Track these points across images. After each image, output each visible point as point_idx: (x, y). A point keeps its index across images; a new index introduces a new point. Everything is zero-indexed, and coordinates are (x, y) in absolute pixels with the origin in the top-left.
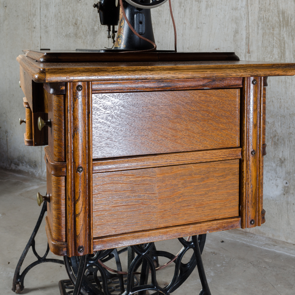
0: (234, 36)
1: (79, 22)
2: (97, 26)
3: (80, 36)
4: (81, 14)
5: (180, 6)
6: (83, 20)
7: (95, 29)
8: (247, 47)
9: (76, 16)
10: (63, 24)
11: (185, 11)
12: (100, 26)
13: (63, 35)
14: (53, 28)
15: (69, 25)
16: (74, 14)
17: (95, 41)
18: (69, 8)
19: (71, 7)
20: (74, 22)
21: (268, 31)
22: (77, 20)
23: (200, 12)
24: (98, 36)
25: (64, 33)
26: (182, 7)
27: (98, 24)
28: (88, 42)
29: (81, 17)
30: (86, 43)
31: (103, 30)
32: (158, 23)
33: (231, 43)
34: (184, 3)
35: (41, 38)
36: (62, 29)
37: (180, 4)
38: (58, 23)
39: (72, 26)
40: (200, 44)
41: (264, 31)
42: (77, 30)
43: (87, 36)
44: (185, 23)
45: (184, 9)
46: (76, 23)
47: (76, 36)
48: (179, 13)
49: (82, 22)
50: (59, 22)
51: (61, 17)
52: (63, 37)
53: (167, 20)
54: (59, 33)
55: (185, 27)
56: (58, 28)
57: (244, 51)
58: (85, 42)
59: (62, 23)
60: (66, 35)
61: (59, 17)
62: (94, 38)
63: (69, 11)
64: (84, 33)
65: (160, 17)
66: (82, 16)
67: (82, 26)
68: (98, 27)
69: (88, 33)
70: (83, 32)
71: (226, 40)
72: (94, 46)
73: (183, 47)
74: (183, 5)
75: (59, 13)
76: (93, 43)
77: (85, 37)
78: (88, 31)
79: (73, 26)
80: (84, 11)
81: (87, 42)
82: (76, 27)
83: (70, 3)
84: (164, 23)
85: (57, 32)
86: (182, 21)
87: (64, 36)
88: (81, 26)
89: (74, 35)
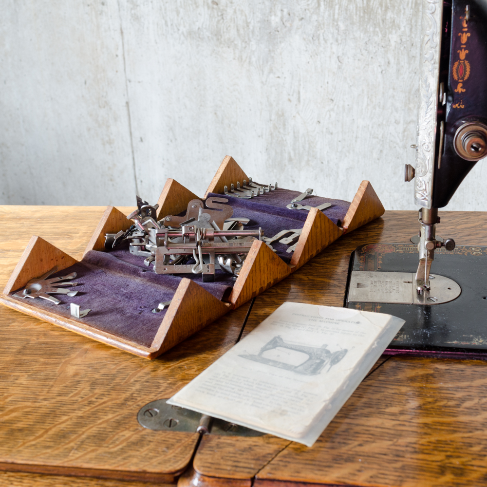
2: (279, 13)
3: (229, 39)
7: (273, 24)
12: (287, 16)
13: (180, 32)
14: (153, 8)
15: (196, 3)
17: (273, 57)
24: (283, 45)
25: (185, 27)
27: (282, 10)
28: (254, 59)
30: (248, 61)
31: (298, 28)
35: (122, 33)
36: (178, 15)
39: (206, 7)
42: (218, 21)
43: (250, 40)
47: (218, 39)
52: (182, 38)
54: (169, 24)
56: (165, 9)
58: (244, 58)
60: (190, 33)
62: (270, 51)
64: (242, 32)
67: (235, 12)
68: (282, 19)
69: (253, 32)
70: (238, 30)
72: (269, 73)
76: (267, 62)
77: (244, 45)
78: (251, 28)
79: (209, 8)
81: (250, 58)
82: (215, 11)
85: (164, 22)
87: (183, 33)
88: (230, 11)
89: (212, 34)
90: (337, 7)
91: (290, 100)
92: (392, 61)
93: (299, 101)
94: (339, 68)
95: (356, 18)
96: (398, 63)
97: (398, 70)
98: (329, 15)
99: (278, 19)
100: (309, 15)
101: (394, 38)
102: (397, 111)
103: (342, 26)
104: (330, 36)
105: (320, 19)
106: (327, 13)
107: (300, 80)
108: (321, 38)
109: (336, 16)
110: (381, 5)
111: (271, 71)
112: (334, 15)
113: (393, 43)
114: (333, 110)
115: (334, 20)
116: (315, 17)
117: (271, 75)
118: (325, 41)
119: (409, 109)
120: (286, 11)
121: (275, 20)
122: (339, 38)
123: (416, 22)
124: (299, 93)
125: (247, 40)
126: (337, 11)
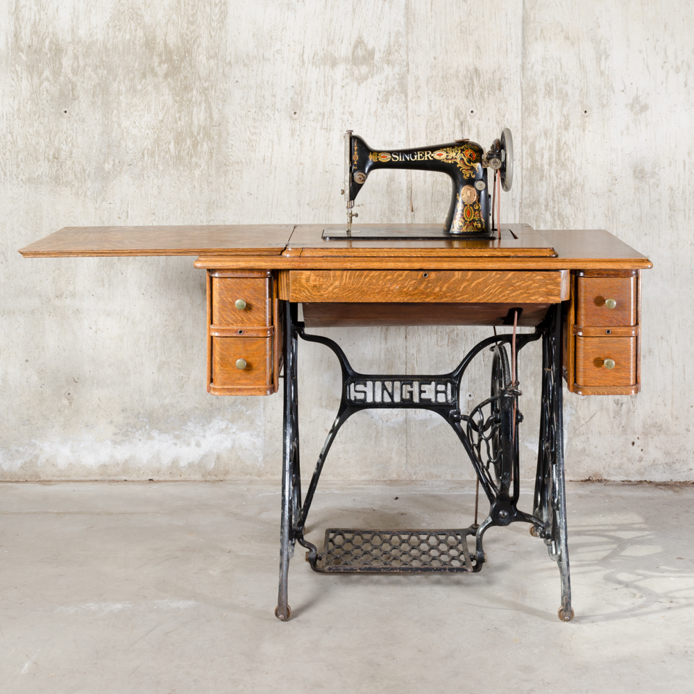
0: (387, 185)
1: (63, 156)
2: (112, 163)
3: (67, 182)
4: (69, 139)
5: (292, 135)
6: (74, 151)
7: (106, 169)
8: (409, 202)
9: (56, 143)
10: (20, 156)
11: (301, 143)
12: (118, 164)
13: (19, 179)
15: (36, 158)
16: (50, 138)
17: (105, 191)
18: (36, 125)
19: (41, 123)
20: (51, 153)
21: (441, 178)
22: (58, 150)
23: (329, 147)
24: (114, 182)
25: (24, 175)
26: (296, 137)
27: (114, 160)
28: (89, 193)
29: (70, 145)
30: (83, 195)
31: (127, 171)
32: (248, 161)
33: (383, 195)
34: (300, 131)
36: (18, 168)
37: (292, 131)
38: (5, 154)
39: (46, 161)
40: (330, 197)
41: (434, 179)
42: (58, 170)
43: (85, 181)
44: (301, 164)
45: (299, 141)
46: (56, 156)
47: (57, 182)
48: (290, 146)
49: (71, 154)
50: (8, 153)
51: (14, 143)
52: (21, 183)
53: (266, 157)
54: (8, 175)
55: (303, 170)
56: (5, 164)
57: (405, 208)
58: (80, 193)
59: (18, 156)
60: (29, 180)
61: (9, 143)
62: (103, 187)
63: (38, 133)
64: (79, 176)
65: (252, 151)
66: (72, 143)
67: (73, 163)
68: (114, 165)
69: (89, 175)
70: (75, 175)
71: (374, 192)
72: (102, 201)
73: (299, 201)
74: (298, 133)
75: (10, 136)
76: (100, 194)
77: (80, 184)
78: (87, 172)
79: (49, 161)
80: (77, 133)
81: (85, 193)
82: (55, 163)
83: (39, 117)
84: (262, 162)
86: (297, 160)
87: (22, 180)
88: (69, 163)
89: (51, 178)
90: (157, 157)
91: (119, 218)
92: (197, 185)
93: (128, 217)
94: (159, 193)
95: (171, 163)
96: (201, 187)
97: (201, 191)
98: (151, 162)
99: (110, 166)
100: (135, 162)
101: (197, 173)
102: (201, 215)
103: (161, 168)
104: (152, 174)
105: (145, 164)
106: (149, 161)
107: (128, 204)
108: (145, 175)
109: (156, 162)
110: (188, 154)
111: (104, 200)
112: (155, 161)
113: (197, 176)
114: (154, 220)
115: (155, 164)
116: (140, 163)
117: (104, 203)
118: (149, 177)
119: (210, 213)
120: (117, 161)
121: (107, 167)
122: (159, 175)
123: (211, 163)
124: (128, 212)
125: (83, 180)
126: (157, 159)
